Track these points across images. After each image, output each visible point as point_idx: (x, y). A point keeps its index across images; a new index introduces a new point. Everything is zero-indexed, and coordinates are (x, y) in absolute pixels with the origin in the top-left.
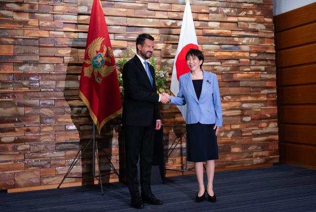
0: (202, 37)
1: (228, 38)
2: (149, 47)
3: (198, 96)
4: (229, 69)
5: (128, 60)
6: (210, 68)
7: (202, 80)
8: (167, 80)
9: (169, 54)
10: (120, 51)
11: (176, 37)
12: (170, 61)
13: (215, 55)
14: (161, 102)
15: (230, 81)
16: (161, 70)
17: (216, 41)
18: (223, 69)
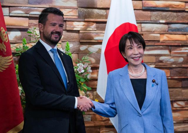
0: (141, 12)
1: (179, 14)
2: (54, 25)
3: (141, 104)
4: (181, 60)
5: (30, 46)
6: (154, 59)
7: (146, 80)
8: (89, 77)
9: (91, 38)
10: (18, 34)
11: (103, 12)
12: (94, 49)
13: (161, 40)
14: (78, 108)
15: (184, 79)
16: (79, 62)
17: (162, 19)
18: (172, 60)
